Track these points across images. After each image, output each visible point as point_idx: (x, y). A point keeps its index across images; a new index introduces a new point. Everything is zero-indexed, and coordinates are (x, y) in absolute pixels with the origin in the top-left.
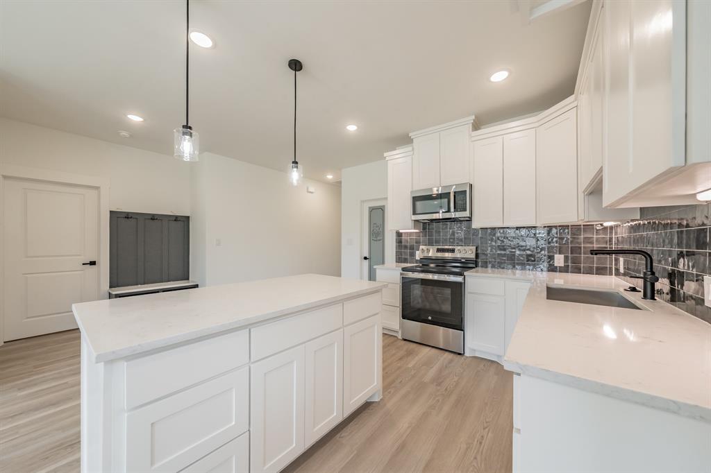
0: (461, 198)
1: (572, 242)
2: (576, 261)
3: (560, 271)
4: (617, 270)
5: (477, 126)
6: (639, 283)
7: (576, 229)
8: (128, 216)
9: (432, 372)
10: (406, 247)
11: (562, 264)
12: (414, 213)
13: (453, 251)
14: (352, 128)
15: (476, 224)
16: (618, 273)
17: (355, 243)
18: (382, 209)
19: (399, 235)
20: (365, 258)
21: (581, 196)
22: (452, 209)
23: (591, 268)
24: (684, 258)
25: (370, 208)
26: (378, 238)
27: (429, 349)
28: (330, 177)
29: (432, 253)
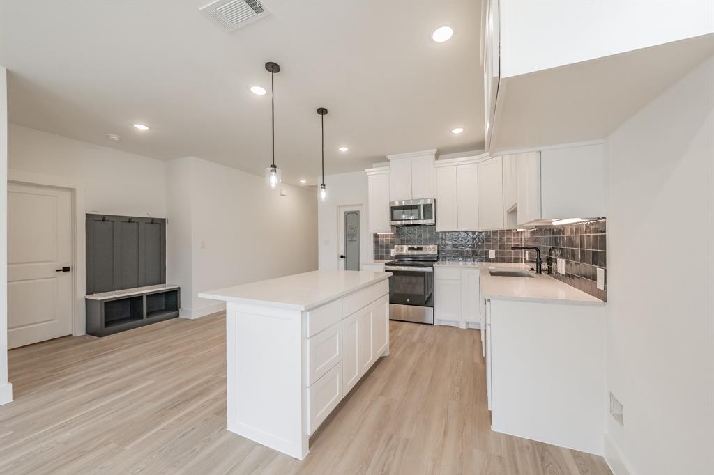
0: (429, 210)
1: (500, 241)
2: (502, 253)
3: (493, 261)
4: (525, 259)
5: (437, 157)
6: (534, 266)
7: (502, 232)
8: (104, 219)
9: (416, 337)
10: (382, 247)
11: (494, 257)
12: (392, 220)
13: (421, 249)
14: (344, 149)
15: (438, 229)
16: (525, 262)
17: (331, 242)
18: (357, 214)
19: (376, 236)
20: (342, 257)
21: (505, 213)
22: (422, 218)
23: (511, 258)
24: (555, 251)
25: (345, 212)
26: (354, 239)
27: (407, 324)
28: (303, 182)
29: (405, 250)
